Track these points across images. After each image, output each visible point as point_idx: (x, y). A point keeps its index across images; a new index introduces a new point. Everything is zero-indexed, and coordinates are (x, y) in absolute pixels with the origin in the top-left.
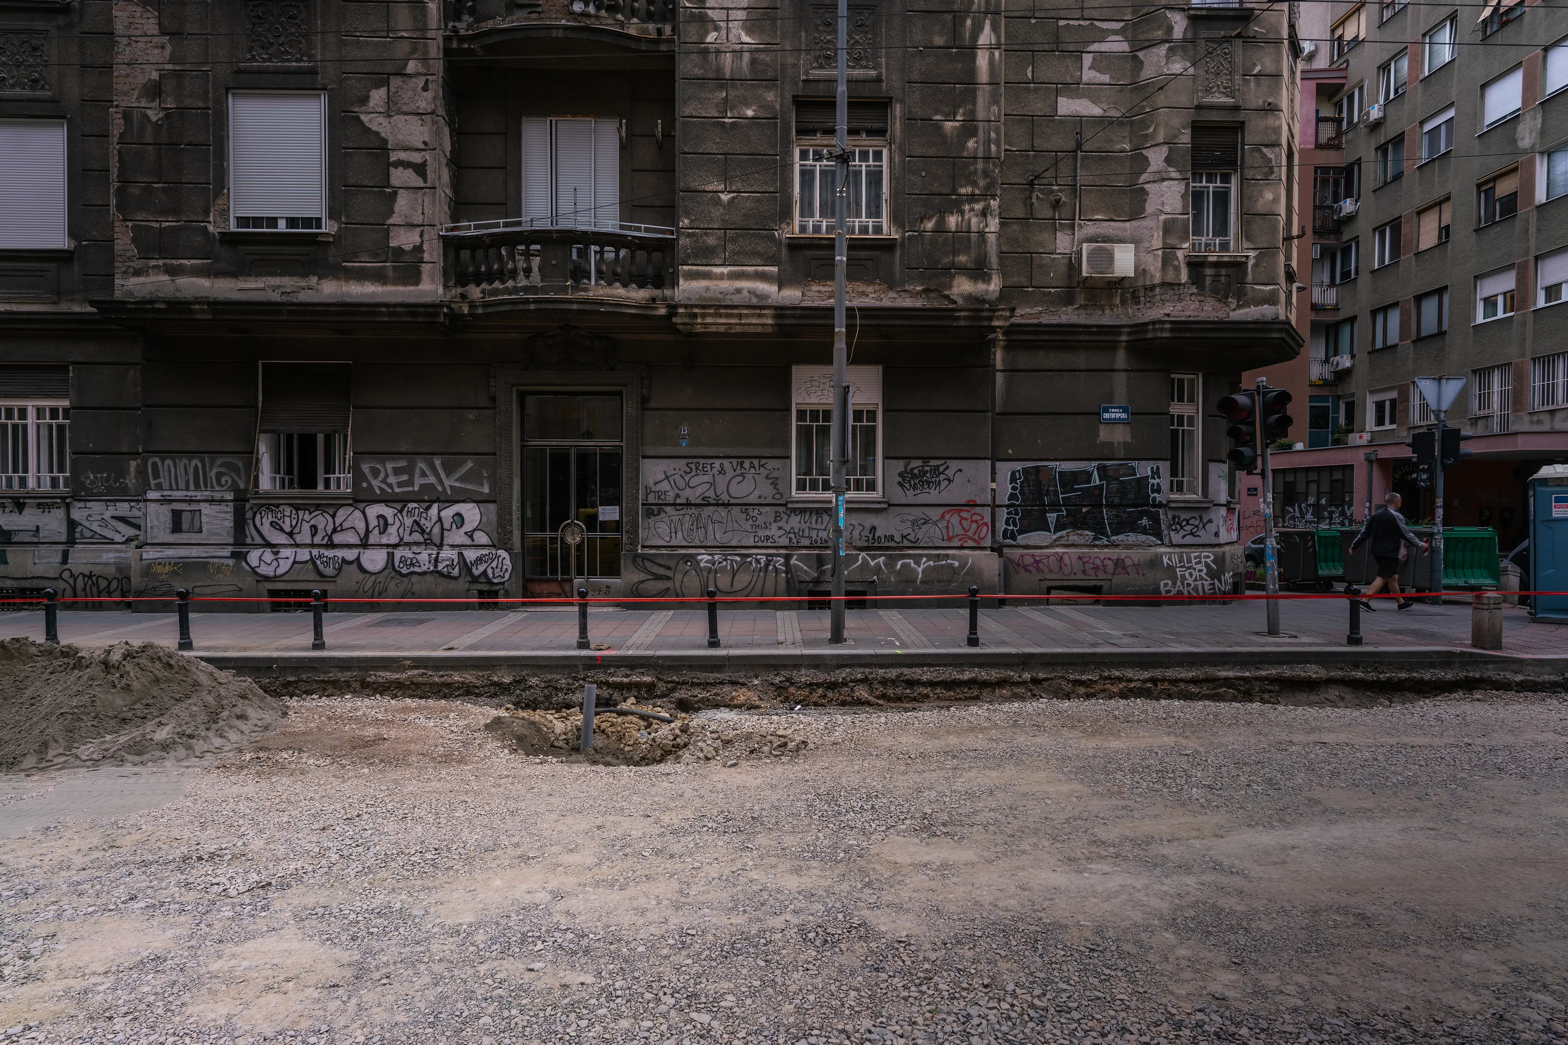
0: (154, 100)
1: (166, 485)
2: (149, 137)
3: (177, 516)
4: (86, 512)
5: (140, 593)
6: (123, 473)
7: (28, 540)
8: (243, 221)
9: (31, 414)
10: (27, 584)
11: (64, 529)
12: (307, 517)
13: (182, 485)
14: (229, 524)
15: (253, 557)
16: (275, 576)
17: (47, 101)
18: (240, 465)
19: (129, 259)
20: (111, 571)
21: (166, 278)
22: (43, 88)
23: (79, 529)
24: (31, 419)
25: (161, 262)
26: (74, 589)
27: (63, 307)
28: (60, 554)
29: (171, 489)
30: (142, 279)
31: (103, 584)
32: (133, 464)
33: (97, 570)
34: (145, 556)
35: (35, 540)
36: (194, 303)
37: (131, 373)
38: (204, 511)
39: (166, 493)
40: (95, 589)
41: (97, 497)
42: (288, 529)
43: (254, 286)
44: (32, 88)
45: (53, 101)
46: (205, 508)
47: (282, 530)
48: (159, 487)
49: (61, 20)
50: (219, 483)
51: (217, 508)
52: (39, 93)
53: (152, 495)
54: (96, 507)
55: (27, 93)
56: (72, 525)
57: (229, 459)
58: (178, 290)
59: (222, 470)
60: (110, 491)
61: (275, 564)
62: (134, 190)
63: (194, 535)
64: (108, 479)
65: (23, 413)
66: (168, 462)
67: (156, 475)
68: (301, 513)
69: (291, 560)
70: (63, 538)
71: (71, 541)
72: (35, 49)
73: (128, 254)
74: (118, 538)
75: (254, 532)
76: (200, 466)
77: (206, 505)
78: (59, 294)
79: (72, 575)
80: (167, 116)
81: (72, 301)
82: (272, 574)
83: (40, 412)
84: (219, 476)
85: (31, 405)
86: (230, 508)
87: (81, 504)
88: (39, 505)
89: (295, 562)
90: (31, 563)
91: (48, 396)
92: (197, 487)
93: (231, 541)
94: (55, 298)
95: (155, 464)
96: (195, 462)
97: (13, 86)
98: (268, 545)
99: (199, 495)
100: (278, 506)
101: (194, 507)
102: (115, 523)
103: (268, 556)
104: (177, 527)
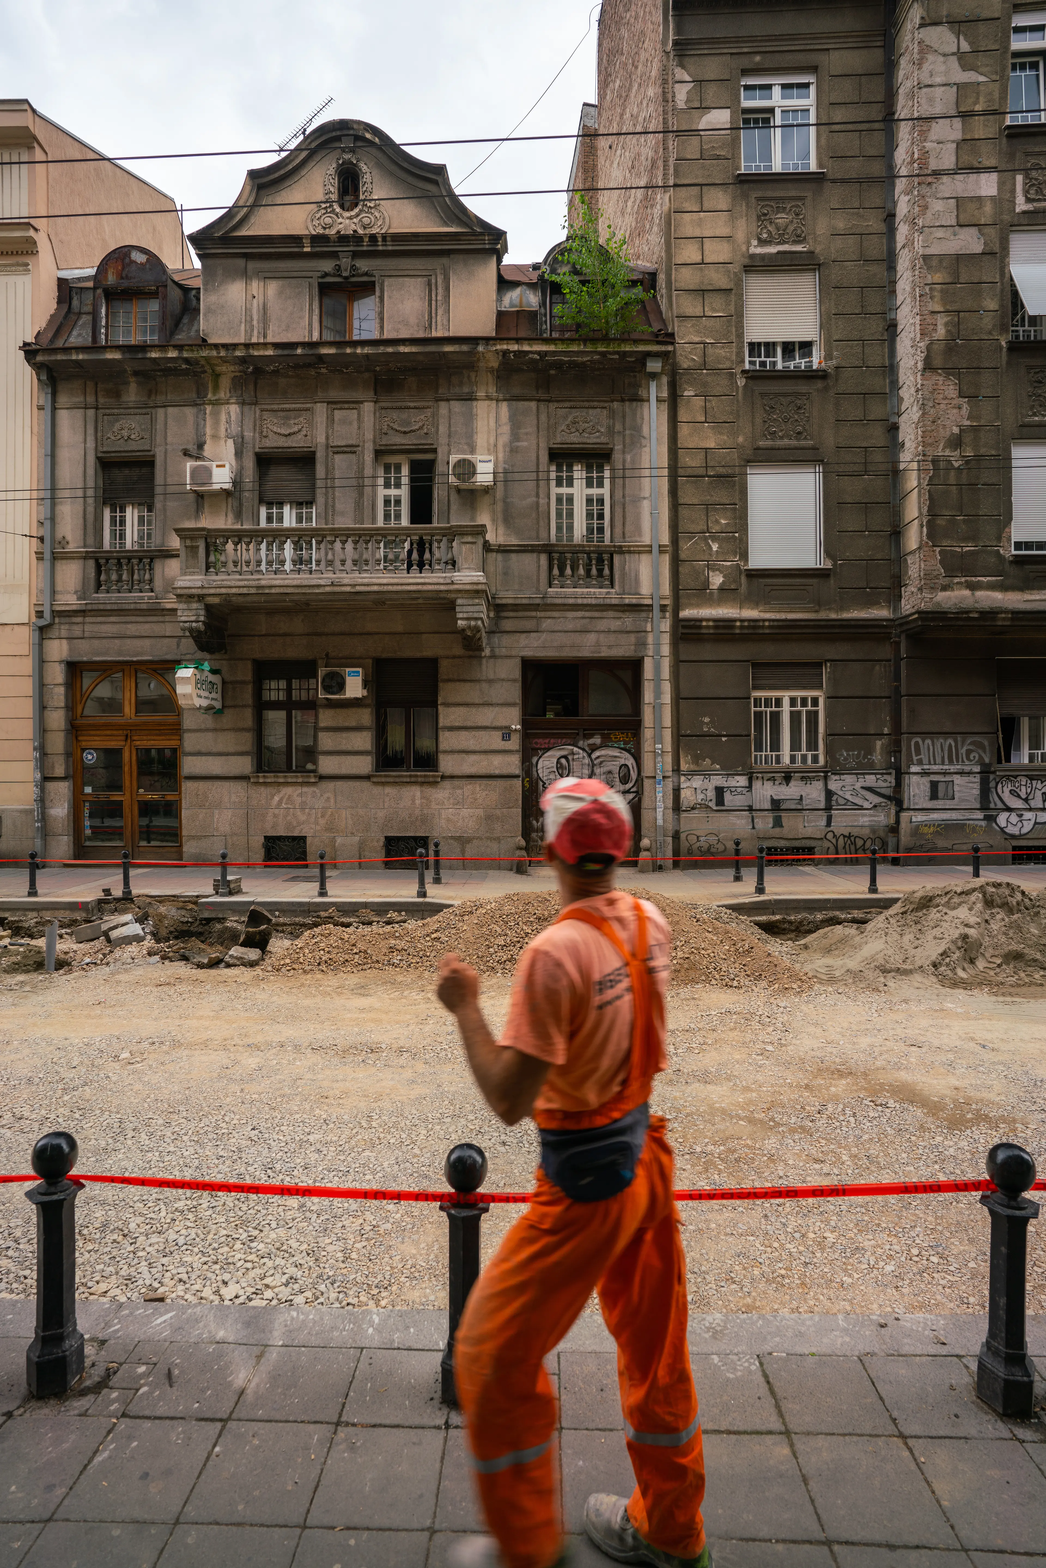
0: (956, 450)
1: (925, 761)
2: (952, 479)
3: (934, 785)
4: (840, 784)
5: (909, 850)
6: (870, 751)
7: (793, 807)
8: (1018, 545)
9: (786, 702)
10: (797, 844)
11: (822, 798)
12: (1039, 786)
13: (938, 760)
14: (977, 792)
15: (1002, 819)
16: (1021, 835)
17: (809, 449)
18: (986, 743)
19: (937, 577)
20: (866, 832)
21: (967, 592)
22: (805, 438)
23: (834, 798)
24: (786, 708)
25: (963, 579)
26: (836, 848)
27: (823, 615)
28: (825, 819)
29: (930, 764)
30: (948, 593)
31: (860, 843)
32: (879, 744)
33: (855, 832)
34: (914, 819)
35: (799, 807)
36: (1002, 612)
37: (877, 668)
38: (956, 782)
39: (926, 767)
40: (853, 847)
41: (849, 771)
42: (1024, 796)
43: (1038, 597)
44: (798, 440)
45: (814, 448)
46: (957, 779)
47: (1019, 796)
48: (920, 762)
49: (820, 384)
50: (968, 759)
51: (966, 779)
52: (803, 443)
53: (914, 769)
54: (849, 779)
55: (794, 443)
56: (829, 794)
57: (977, 738)
58: (976, 602)
59: (971, 747)
60: (860, 766)
61: (1020, 825)
62: (941, 521)
63: (948, 802)
64: (858, 756)
65: (779, 702)
66: (928, 741)
67: (918, 752)
68: (1034, 782)
69: (1032, 822)
70: (822, 805)
71: (828, 808)
72: (799, 408)
73: (935, 573)
74: (866, 805)
75: (996, 799)
76: (953, 744)
77: (958, 776)
78: (819, 604)
79: (835, 836)
80: (967, 462)
81: (829, 609)
82: (1017, 833)
83: (793, 702)
84: (969, 752)
85: (786, 696)
86: (977, 779)
87: (837, 777)
88: (802, 778)
89: (1036, 823)
90: (801, 826)
91: (804, 688)
92: (951, 762)
93: (978, 806)
94: (817, 608)
95: (917, 743)
96: (950, 741)
97: (781, 438)
98: (1009, 809)
99: (952, 768)
100: (1016, 777)
101: (948, 778)
102: (864, 792)
103: (1014, 818)
104: (934, 796)
